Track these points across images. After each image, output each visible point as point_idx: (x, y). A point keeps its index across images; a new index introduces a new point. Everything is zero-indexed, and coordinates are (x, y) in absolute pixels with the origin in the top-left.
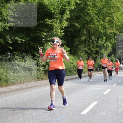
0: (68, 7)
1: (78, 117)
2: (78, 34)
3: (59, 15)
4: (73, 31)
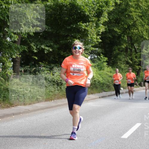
0: (105, 8)
1: (118, 141)
2: (118, 41)
3: (95, 18)
4: (112, 37)
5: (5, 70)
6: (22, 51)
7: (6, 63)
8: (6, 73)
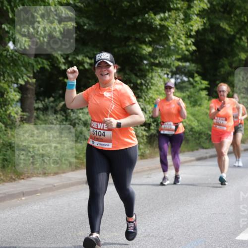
2: (229, 49)
3: (182, 3)
4: (217, 41)
5: (6, 107)
6: (38, 69)
7: (8, 93)
8: (8, 112)
